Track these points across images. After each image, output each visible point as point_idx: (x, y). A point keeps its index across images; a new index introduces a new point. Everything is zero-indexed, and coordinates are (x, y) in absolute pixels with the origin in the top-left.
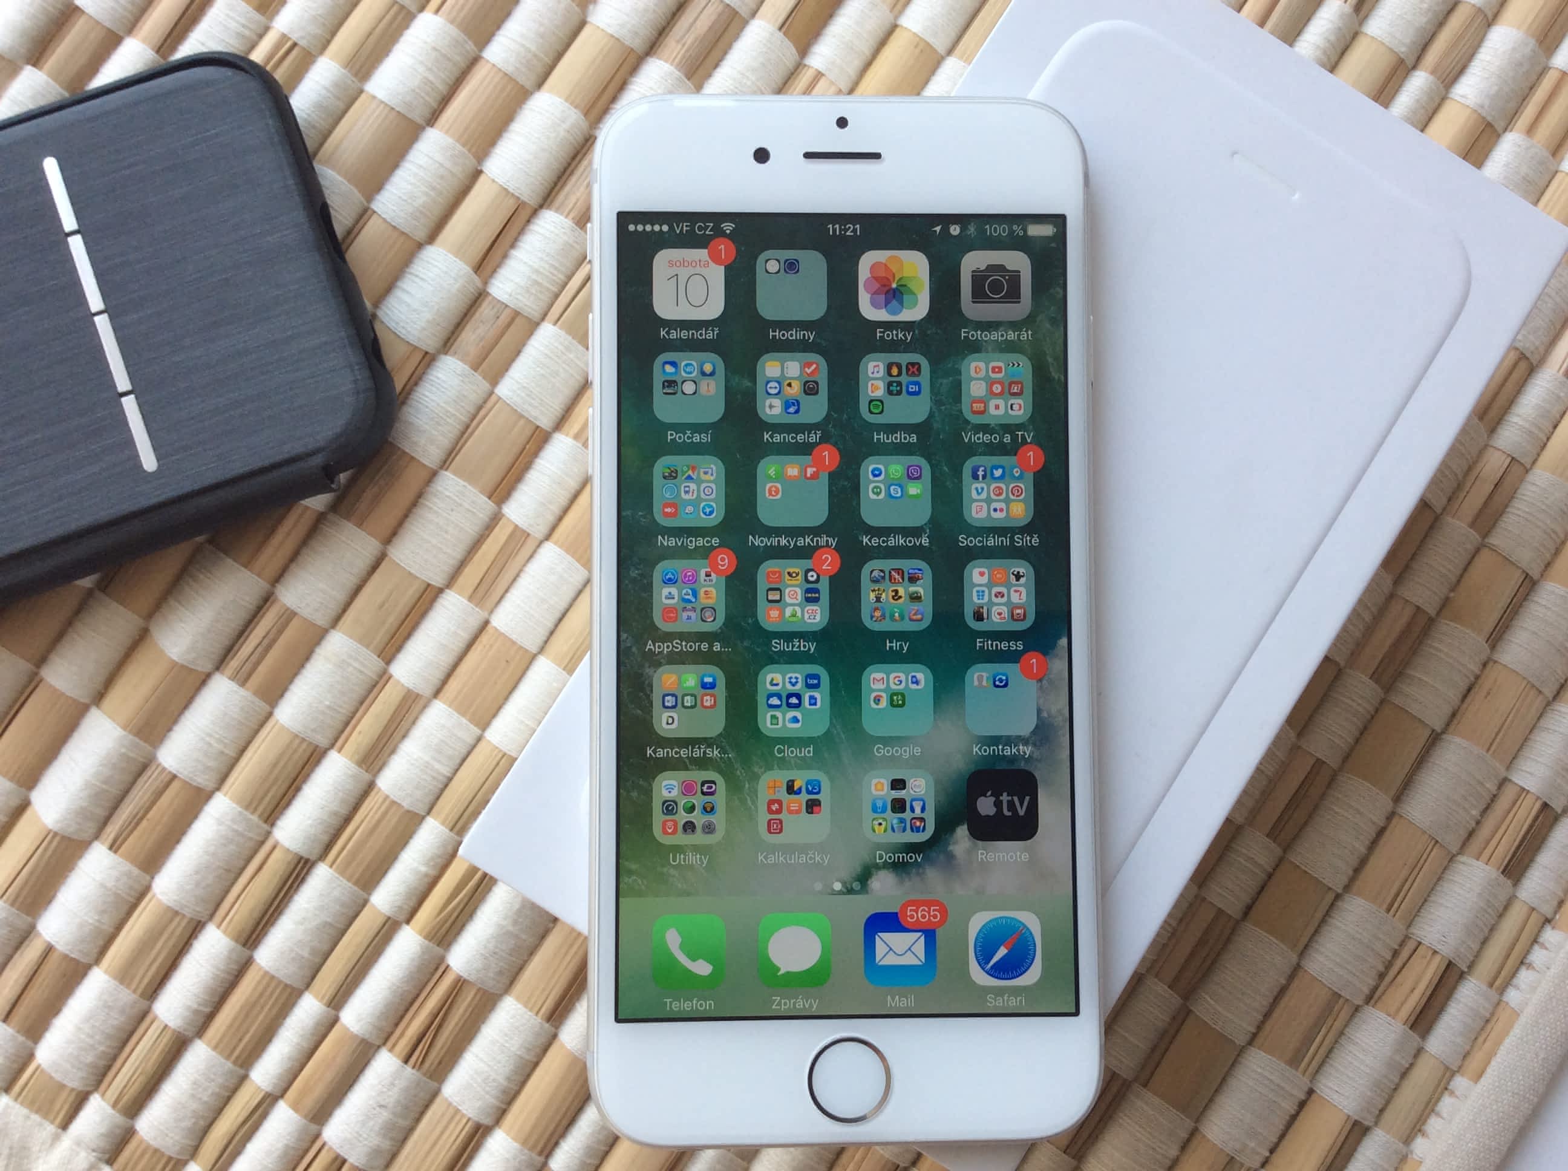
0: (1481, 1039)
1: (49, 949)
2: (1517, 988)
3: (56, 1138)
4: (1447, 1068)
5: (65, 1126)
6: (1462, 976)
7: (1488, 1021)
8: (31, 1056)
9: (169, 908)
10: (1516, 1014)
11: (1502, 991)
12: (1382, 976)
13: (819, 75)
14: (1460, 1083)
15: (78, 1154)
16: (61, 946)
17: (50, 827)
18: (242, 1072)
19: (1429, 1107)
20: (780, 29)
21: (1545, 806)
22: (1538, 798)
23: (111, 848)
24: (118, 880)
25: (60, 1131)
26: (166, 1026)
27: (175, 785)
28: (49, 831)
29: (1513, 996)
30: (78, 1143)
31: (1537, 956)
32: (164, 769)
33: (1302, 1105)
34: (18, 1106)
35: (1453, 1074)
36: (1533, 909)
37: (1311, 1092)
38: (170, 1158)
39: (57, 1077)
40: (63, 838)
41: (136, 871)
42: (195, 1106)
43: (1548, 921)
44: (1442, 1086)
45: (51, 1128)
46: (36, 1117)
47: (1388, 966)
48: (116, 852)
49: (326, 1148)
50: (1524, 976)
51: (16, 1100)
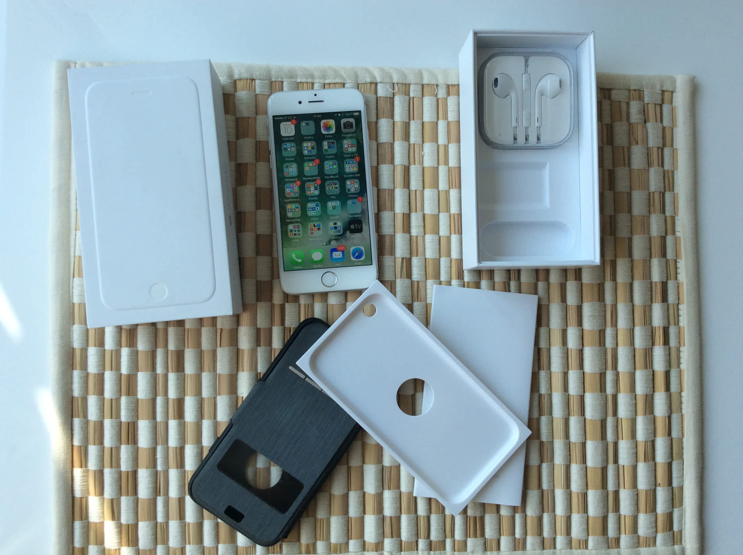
0: (680, 338)
1: (391, 518)
2: (681, 322)
3: (418, 553)
4: (677, 348)
5: (417, 550)
6: (668, 328)
7: (679, 332)
8: (401, 541)
9: (408, 493)
10: (684, 328)
11: (678, 324)
12: (652, 339)
13: (417, 237)
14: (682, 349)
15: (424, 553)
16: (393, 515)
17: (374, 493)
18: (444, 514)
19: (679, 358)
20: (403, 232)
21: (662, 282)
22: (660, 282)
23: (389, 489)
24: (395, 495)
25: (417, 551)
26: (424, 516)
27: (392, 468)
28: (375, 494)
29: (681, 324)
30: (423, 550)
31: (681, 313)
32: (388, 467)
33: (653, 375)
34: (406, 552)
35: (679, 348)
36: (674, 304)
37: (653, 371)
38: (442, 541)
39: (410, 541)
40: (378, 494)
41: (397, 490)
42: (440, 527)
43: (678, 304)
44: (678, 351)
45: (416, 552)
46: (411, 552)
47: (652, 336)
48: (390, 489)
49: (471, 517)
50: (681, 318)
51: (405, 551)
